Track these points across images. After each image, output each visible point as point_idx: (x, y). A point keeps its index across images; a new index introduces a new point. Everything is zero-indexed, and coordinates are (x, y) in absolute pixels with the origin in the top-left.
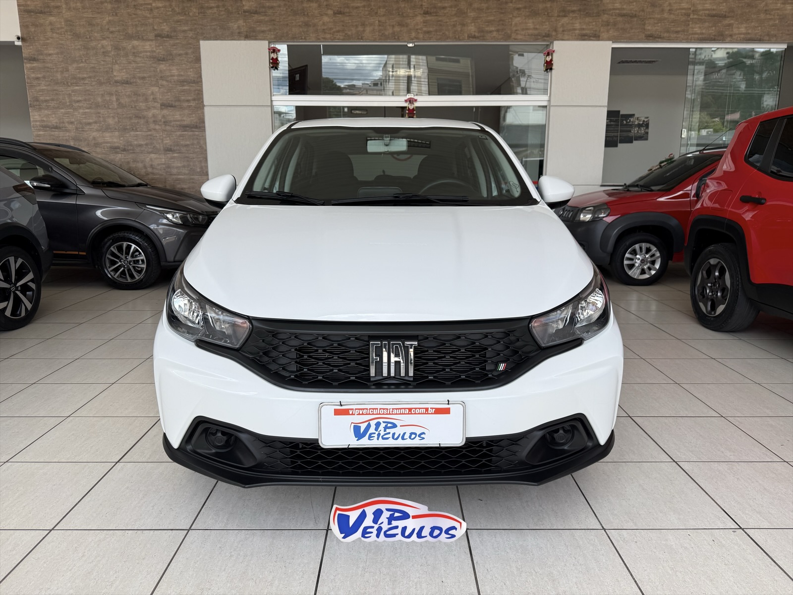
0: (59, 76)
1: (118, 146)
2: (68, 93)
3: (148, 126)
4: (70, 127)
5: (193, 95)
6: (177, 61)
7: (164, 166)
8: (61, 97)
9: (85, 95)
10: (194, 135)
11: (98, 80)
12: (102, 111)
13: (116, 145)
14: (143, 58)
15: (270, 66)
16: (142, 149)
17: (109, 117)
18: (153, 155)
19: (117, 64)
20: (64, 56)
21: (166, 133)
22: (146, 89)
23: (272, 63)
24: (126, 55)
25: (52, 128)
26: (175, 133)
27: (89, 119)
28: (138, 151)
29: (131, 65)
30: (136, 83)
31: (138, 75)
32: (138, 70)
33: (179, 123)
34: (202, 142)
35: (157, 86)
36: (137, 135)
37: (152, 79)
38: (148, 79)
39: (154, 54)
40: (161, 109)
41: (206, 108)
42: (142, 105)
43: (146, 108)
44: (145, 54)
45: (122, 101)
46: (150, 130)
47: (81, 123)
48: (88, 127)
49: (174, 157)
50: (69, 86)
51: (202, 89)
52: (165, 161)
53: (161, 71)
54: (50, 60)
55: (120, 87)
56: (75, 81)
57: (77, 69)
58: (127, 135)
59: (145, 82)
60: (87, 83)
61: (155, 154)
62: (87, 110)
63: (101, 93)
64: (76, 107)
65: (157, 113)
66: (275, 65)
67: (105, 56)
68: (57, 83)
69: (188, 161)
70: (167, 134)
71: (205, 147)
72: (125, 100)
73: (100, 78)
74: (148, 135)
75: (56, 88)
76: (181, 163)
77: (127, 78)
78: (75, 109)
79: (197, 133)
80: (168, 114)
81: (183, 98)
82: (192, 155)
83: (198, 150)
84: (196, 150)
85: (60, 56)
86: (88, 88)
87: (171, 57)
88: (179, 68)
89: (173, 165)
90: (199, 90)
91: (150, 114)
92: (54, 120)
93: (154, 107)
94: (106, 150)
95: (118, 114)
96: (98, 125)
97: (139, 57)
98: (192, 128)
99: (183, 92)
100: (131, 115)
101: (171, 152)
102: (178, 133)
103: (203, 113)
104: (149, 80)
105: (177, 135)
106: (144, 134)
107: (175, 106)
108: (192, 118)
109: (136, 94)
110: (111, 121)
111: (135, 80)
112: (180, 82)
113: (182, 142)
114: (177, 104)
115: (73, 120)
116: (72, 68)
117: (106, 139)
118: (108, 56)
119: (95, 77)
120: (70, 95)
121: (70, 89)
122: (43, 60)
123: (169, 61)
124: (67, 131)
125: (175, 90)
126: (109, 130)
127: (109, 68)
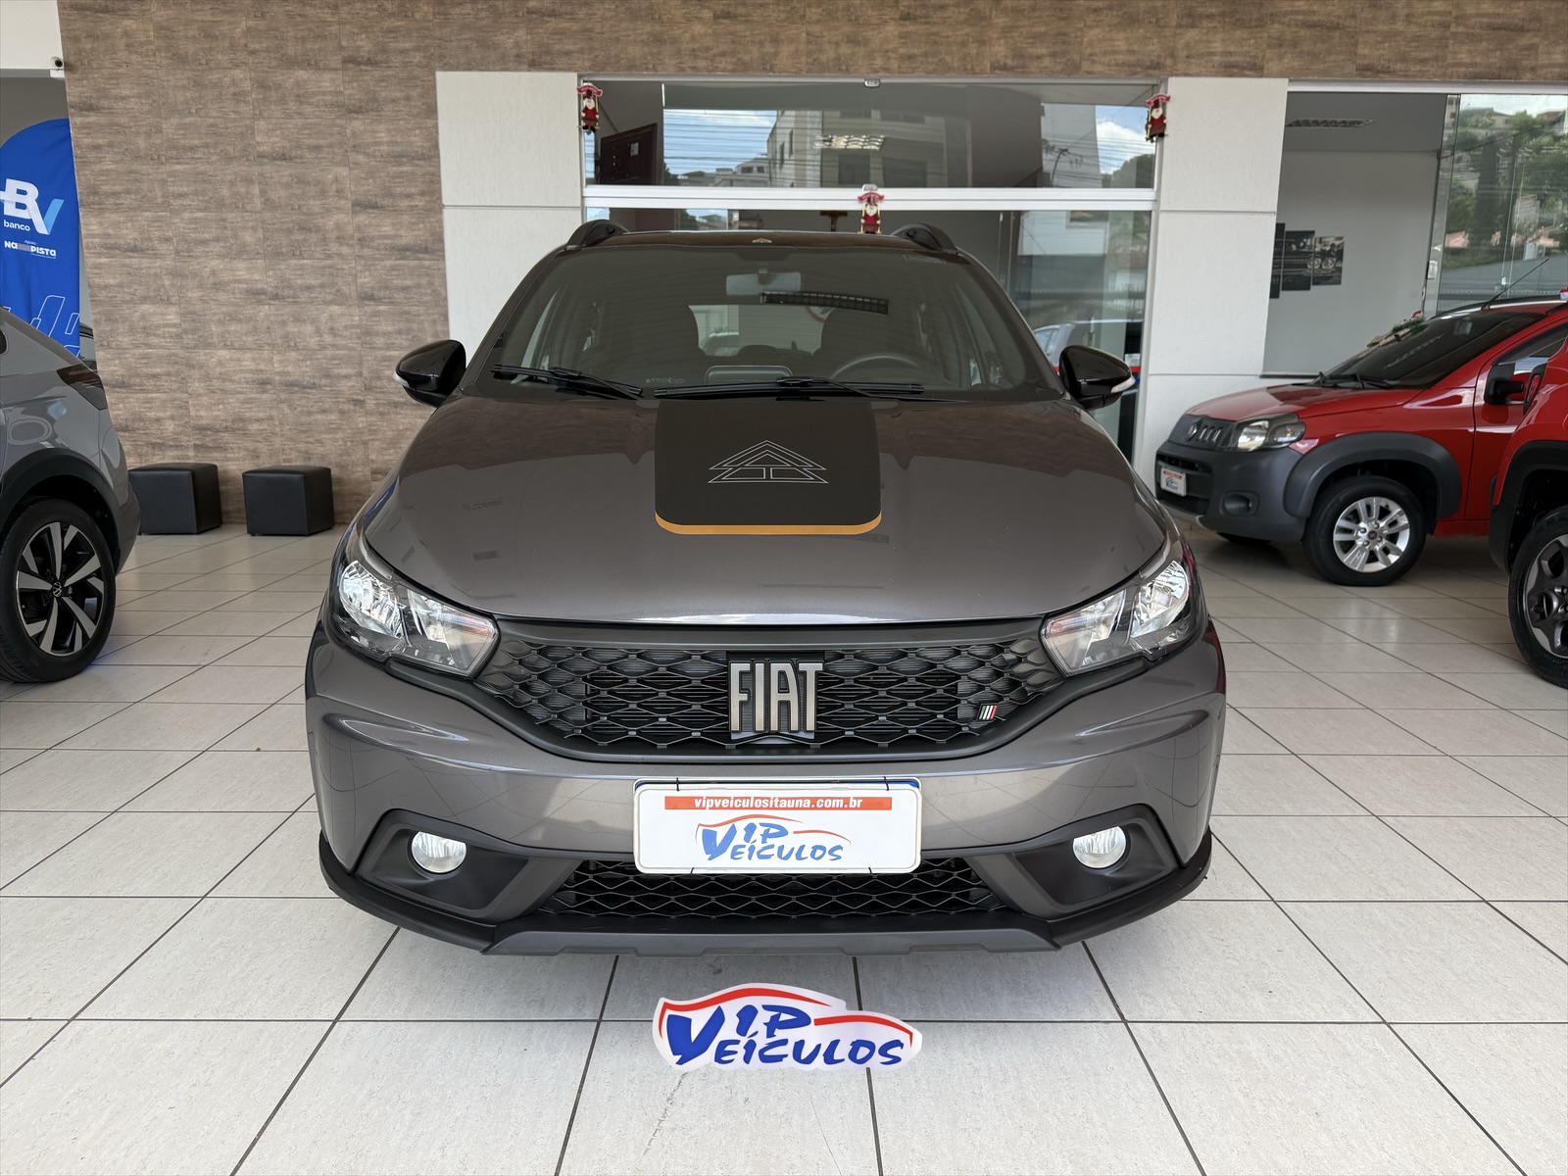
0: (141, 142)
1: (263, 289)
2: (160, 177)
3: (325, 247)
5: (419, 184)
6: (388, 113)
7: (358, 331)
8: (145, 186)
9: (195, 182)
10: (423, 267)
11: (222, 151)
12: (230, 216)
13: (260, 286)
14: (318, 106)
15: (580, 124)
16: (312, 295)
17: (244, 228)
18: (335, 309)
19: (264, 118)
20: (154, 101)
21: (363, 262)
22: (322, 171)
23: (584, 119)
24: (282, 101)
25: (126, 250)
26: (382, 263)
27: (204, 232)
28: (303, 300)
29: (294, 121)
30: (301, 158)
31: (307, 141)
32: (307, 132)
33: (389, 242)
34: (437, 282)
35: (345, 165)
36: (302, 265)
37: (336, 150)
38: (326, 149)
39: (341, 98)
40: (353, 213)
41: (446, 212)
42: (315, 204)
43: (321, 211)
44: (320, 97)
45: (273, 195)
46: (329, 257)
47: (186, 241)
48: (201, 248)
49: (379, 311)
50: (162, 164)
51: (439, 172)
52: (361, 320)
53: (354, 134)
54: (124, 108)
55: (268, 167)
56: (174, 153)
57: (181, 129)
58: (282, 267)
59: (319, 156)
60: (201, 158)
61: (340, 305)
62: (199, 214)
63: (229, 178)
64: (177, 207)
65: (346, 220)
66: (592, 124)
67: (238, 101)
68: (137, 158)
69: (408, 321)
70: (365, 265)
71: (443, 292)
72: (278, 194)
73: (228, 148)
74: (325, 267)
75: (135, 166)
76: (394, 325)
77: (283, 147)
78: (175, 212)
79: (427, 263)
80: (366, 222)
81: (398, 189)
82: (416, 308)
83: (430, 298)
84: (426, 299)
85: (144, 101)
86: (202, 168)
87: (375, 105)
88: (391, 127)
89: (375, 328)
90: (433, 174)
91: (330, 224)
92: (129, 235)
93: (339, 209)
94: (238, 296)
95: (263, 222)
96: (222, 244)
97: (308, 103)
98: (417, 252)
99: (398, 177)
100: (290, 225)
101: (372, 303)
102: (389, 263)
103: (440, 222)
104: (328, 153)
105: (385, 266)
106: (317, 263)
107: (382, 207)
108: (417, 232)
109: (302, 181)
110: (248, 237)
111: (299, 152)
112: (394, 157)
113: (395, 282)
114: (386, 202)
115: (171, 234)
116: (169, 126)
117: (238, 273)
118: (244, 101)
119: (216, 144)
120: (163, 182)
121: (163, 169)
122: (109, 108)
123: (371, 113)
124: (157, 256)
125: (382, 175)
126: (245, 256)
127: (246, 126)
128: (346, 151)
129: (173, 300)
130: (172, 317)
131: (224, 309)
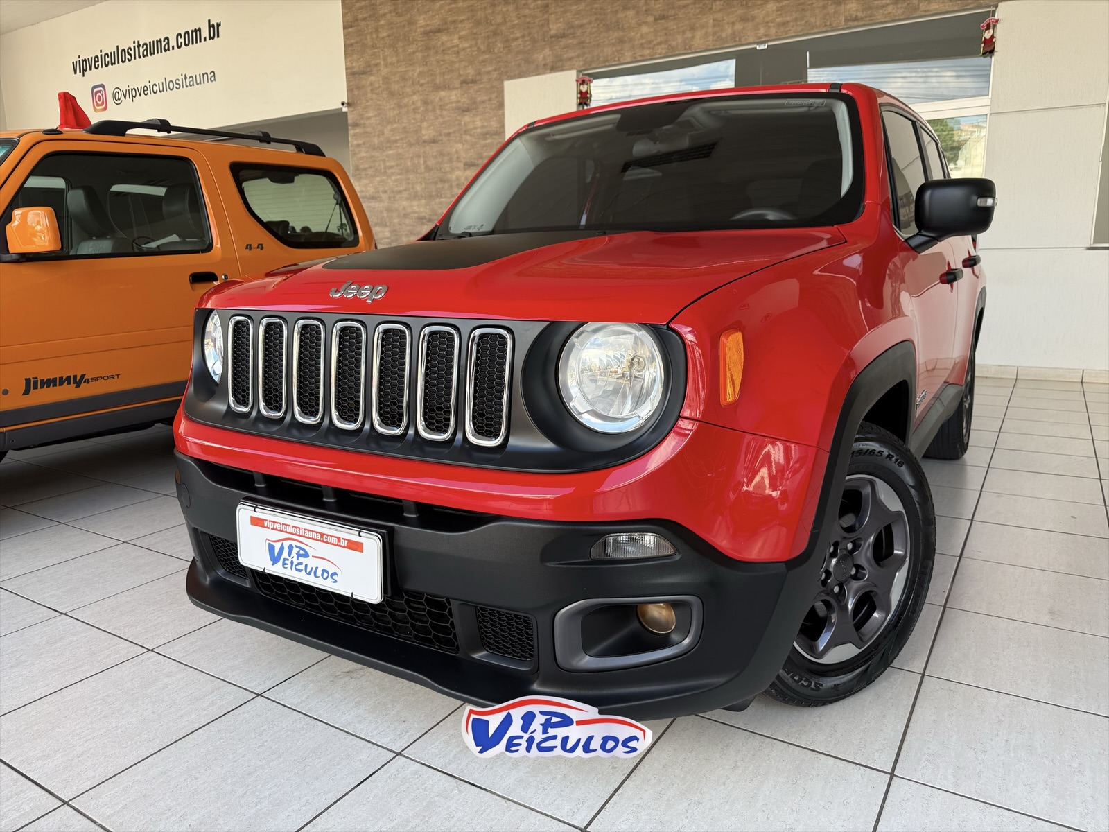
0: (376, 141)
2: (383, 158)
3: (450, 190)
4: (384, 196)
6: (481, 110)
8: (377, 164)
9: (397, 159)
11: (408, 141)
12: (411, 176)
13: (423, 214)
14: (449, 111)
15: (578, 101)
17: (417, 183)
19: (426, 120)
20: (381, 118)
22: (451, 147)
24: (434, 110)
25: (370, 198)
27: (400, 187)
29: (438, 120)
30: (442, 141)
31: (444, 131)
32: (444, 126)
35: (461, 143)
37: (457, 135)
38: (452, 135)
39: (460, 104)
40: (464, 169)
42: (447, 167)
43: (449, 170)
44: (450, 105)
45: (429, 163)
47: (393, 192)
48: (398, 196)
50: (384, 151)
54: (369, 123)
55: (427, 148)
56: (389, 144)
57: (391, 131)
58: (433, 203)
59: (450, 138)
60: (399, 146)
62: (399, 177)
63: (411, 155)
64: (389, 174)
65: (460, 174)
66: (584, 101)
67: (415, 113)
68: (374, 149)
72: (431, 162)
73: (411, 139)
75: (374, 153)
77: (434, 136)
78: (389, 177)
85: (377, 118)
86: (400, 151)
87: (475, 106)
88: (482, 117)
91: (454, 177)
92: (371, 190)
93: (458, 168)
95: (425, 178)
96: (407, 192)
97: (445, 110)
99: (485, 146)
100: (437, 179)
104: (453, 137)
109: (442, 154)
110: (418, 188)
111: (440, 138)
112: (483, 134)
115: (386, 188)
116: (387, 131)
118: (418, 112)
119: (406, 138)
120: (384, 161)
121: (385, 154)
122: (364, 124)
123: (474, 111)
124: (381, 201)
125: (478, 146)
126: (417, 198)
127: (419, 126)
128: (461, 135)
129: (388, 224)
130: (387, 234)
131: (408, 228)
